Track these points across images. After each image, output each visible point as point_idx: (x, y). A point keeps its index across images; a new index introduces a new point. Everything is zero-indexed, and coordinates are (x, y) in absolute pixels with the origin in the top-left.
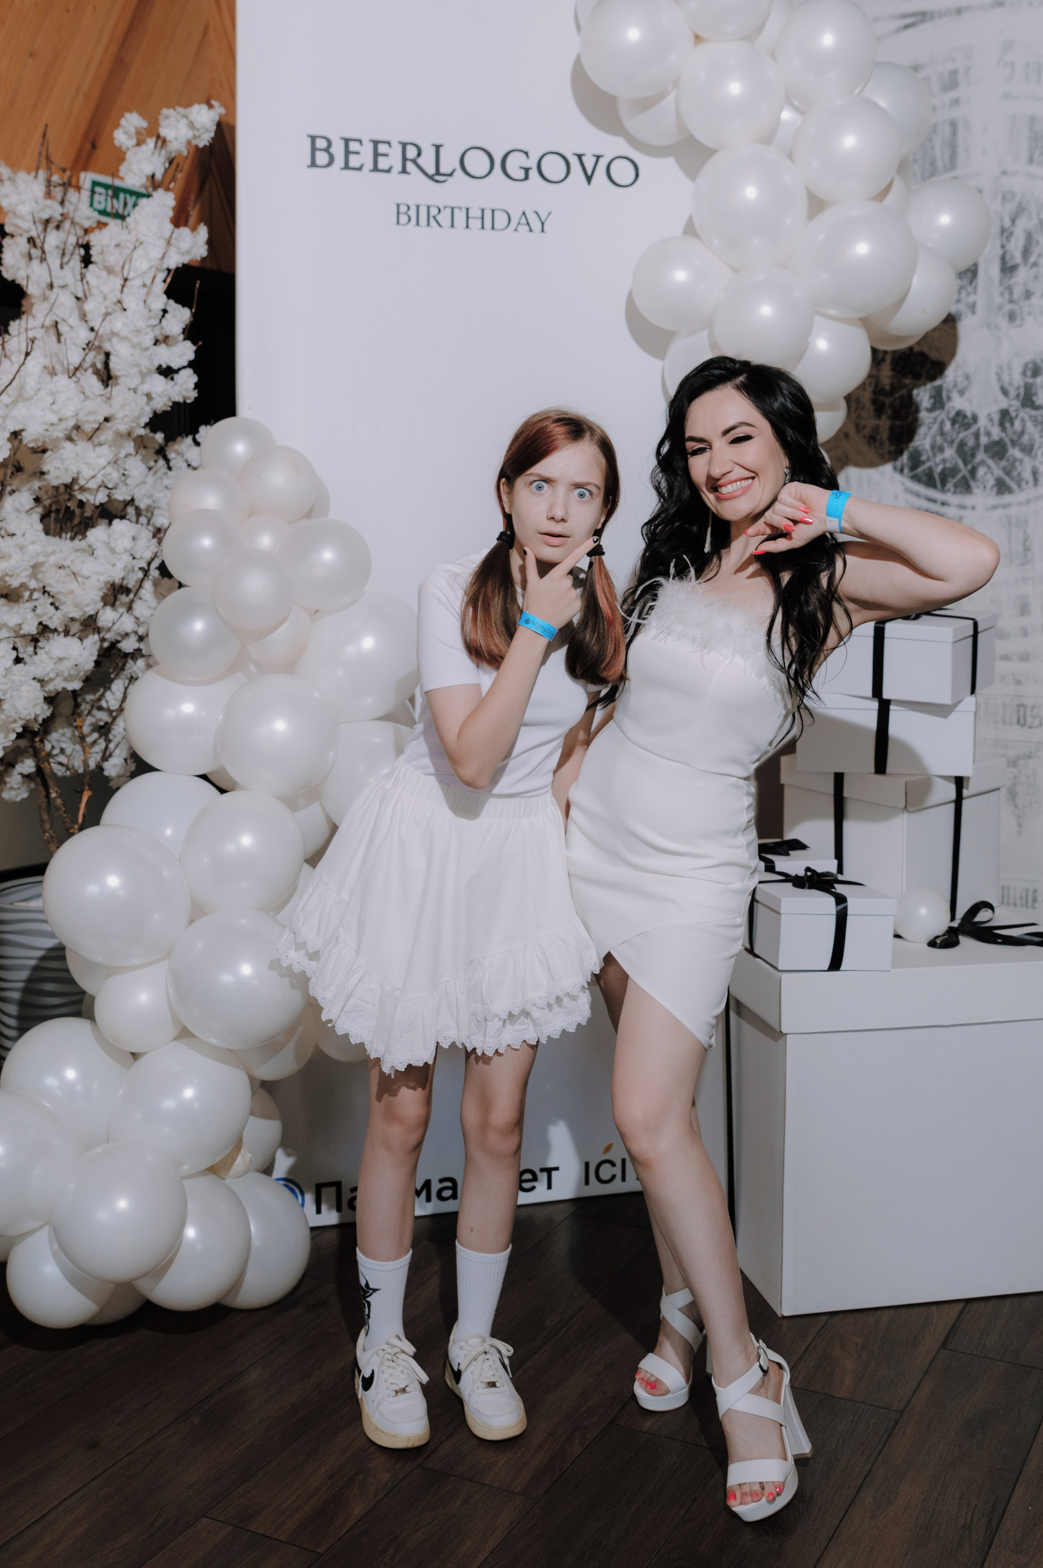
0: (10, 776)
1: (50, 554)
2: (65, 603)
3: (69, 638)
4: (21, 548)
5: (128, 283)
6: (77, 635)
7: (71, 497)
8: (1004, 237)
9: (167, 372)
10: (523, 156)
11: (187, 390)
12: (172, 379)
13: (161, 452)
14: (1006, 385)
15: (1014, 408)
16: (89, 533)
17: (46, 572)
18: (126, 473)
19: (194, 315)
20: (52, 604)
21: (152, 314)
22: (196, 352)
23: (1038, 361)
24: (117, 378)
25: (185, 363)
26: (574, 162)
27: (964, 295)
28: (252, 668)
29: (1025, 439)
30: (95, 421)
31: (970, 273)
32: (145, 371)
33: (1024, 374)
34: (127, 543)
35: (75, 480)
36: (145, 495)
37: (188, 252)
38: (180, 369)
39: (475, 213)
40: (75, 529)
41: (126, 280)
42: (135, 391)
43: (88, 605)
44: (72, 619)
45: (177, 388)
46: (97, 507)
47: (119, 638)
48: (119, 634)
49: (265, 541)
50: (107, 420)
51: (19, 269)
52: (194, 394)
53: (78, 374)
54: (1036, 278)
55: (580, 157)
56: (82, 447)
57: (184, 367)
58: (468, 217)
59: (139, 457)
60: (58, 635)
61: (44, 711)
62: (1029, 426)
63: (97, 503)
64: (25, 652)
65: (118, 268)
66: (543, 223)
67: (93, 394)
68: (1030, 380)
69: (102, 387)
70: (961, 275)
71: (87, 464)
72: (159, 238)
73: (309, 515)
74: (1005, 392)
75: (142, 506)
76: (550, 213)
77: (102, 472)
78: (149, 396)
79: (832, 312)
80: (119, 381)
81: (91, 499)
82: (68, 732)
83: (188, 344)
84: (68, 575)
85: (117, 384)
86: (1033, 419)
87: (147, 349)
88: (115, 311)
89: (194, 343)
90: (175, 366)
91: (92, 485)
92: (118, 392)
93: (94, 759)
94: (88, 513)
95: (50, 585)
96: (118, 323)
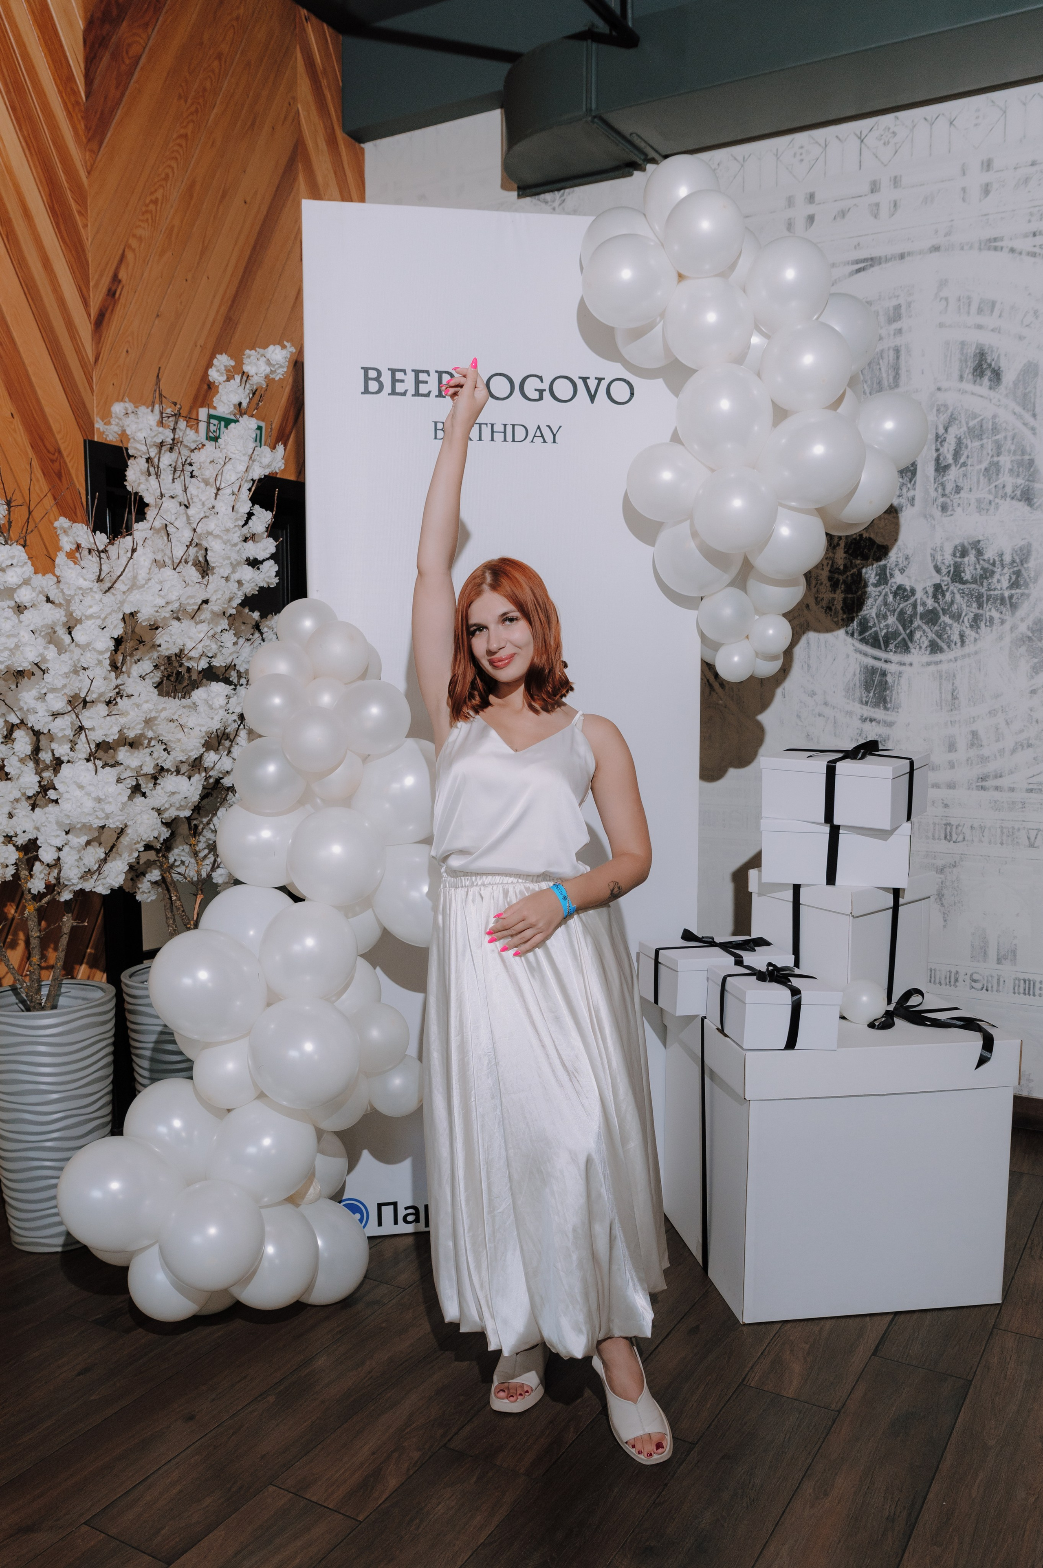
0: (142, 883)
1: (162, 711)
2: (174, 749)
3: (179, 776)
4: (138, 706)
5: (220, 492)
6: (186, 774)
7: (181, 665)
8: (938, 443)
9: (254, 563)
10: (538, 380)
11: (269, 577)
12: (258, 569)
13: (257, 627)
14: (938, 563)
15: (946, 583)
16: (193, 693)
17: (159, 724)
18: (222, 644)
19: (275, 517)
20: (165, 750)
21: (239, 516)
22: (277, 546)
23: (966, 544)
24: (213, 568)
25: (268, 556)
26: (580, 384)
27: (905, 490)
28: (319, 801)
29: (955, 608)
30: (195, 604)
31: (909, 472)
32: (235, 563)
33: (954, 555)
34: (222, 701)
35: (181, 651)
36: (243, 661)
37: (269, 466)
38: (264, 560)
39: (499, 428)
40: (185, 689)
41: (218, 489)
42: (227, 579)
43: (192, 750)
44: (182, 762)
45: (262, 576)
46: (200, 672)
47: (221, 776)
48: (221, 772)
49: (326, 699)
50: (206, 602)
51: (139, 484)
52: (276, 580)
53: (181, 566)
54: (965, 475)
55: (585, 380)
56: (186, 623)
57: (268, 559)
58: (493, 432)
59: (232, 632)
60: (172, 774)
61: (165, 833)
62: (958, 596)
63: (200, 669)
64: (146, 787)
65: (212, 480)
66: (554, 435)
67: (192, 581)
68: (959, 560)
69: (200, 576)
70: (902, 472)
71: (190, 638)
72: (244, 455)
73: (364, 676)
74: (938, 570)
75: (242, 670)
76: (560, 427)
77: (202, 644)
78: (240, 583)
79: (793, 504)
80: (215, 571)
81: (195, 665)
82: (187, 848)
83: (271, 540)
84: (177, 726)
85: (213, 574)
86: (961, 591)
87: (235, 545)
88: (211, 514)
89: (276, 540)
90: (260, 558)
91: (193, 654)
92: (214, 580)
93: (205, 870)
94: (194, 676)
95: (162, 735)
96: (212, 525)
